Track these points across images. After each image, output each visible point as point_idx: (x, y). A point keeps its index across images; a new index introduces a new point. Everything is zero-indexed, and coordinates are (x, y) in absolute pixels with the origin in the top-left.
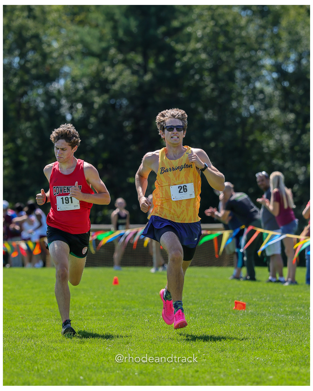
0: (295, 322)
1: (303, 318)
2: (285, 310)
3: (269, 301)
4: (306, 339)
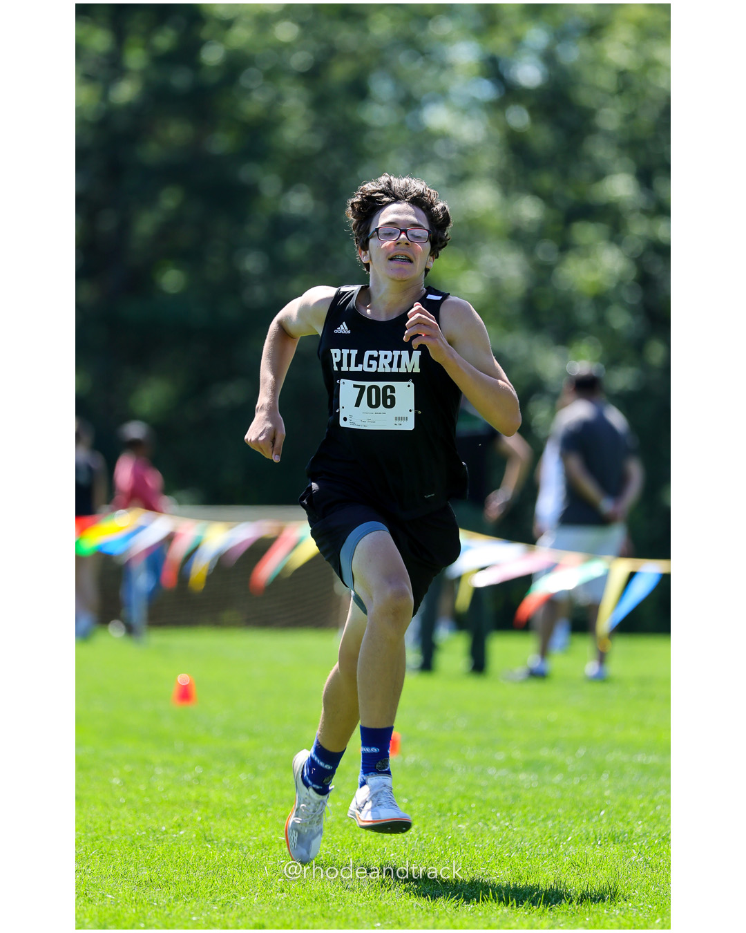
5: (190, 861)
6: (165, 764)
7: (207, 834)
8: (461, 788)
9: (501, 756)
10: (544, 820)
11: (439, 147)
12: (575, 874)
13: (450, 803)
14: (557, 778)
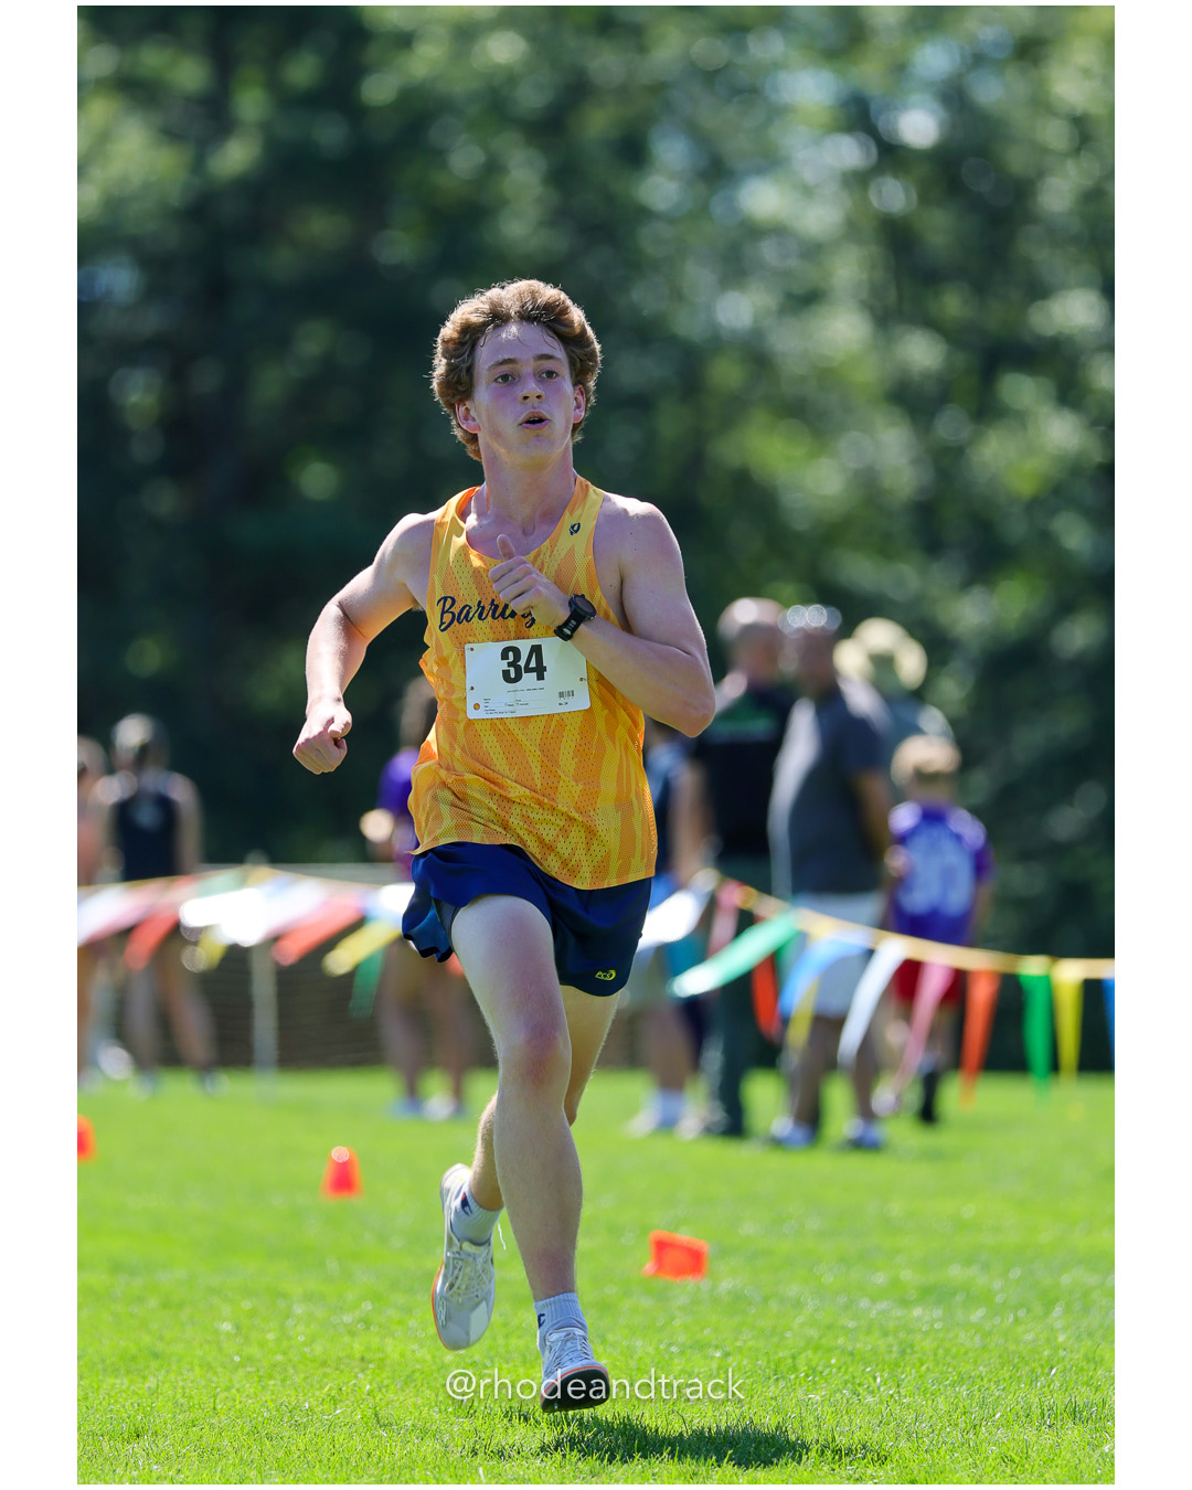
0: (942, 1335)
1: (983, 1317)
2: (895, 1281)
3: (819, 1235)
5: (353, 1460)
6: (308, 1297)
7: (382, 1413)
8: (813, 1333)
9: (880, 1278)
10: (953, 1385)
11: (768, 251)
12: (1007, 1475)
13: (794, 1357)
14: (977, 1314)
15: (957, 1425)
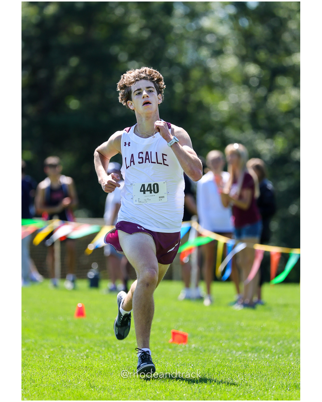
0: (257, 362)
1: (269, 357)
2: (243, 345)
3: (221, 331)
4: (274, 387)
11: (209, 38)
15: (261, 389)
